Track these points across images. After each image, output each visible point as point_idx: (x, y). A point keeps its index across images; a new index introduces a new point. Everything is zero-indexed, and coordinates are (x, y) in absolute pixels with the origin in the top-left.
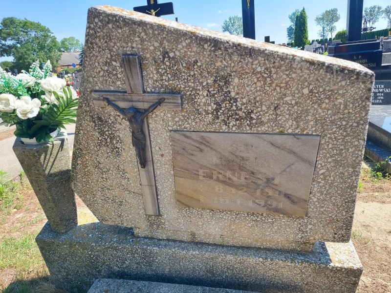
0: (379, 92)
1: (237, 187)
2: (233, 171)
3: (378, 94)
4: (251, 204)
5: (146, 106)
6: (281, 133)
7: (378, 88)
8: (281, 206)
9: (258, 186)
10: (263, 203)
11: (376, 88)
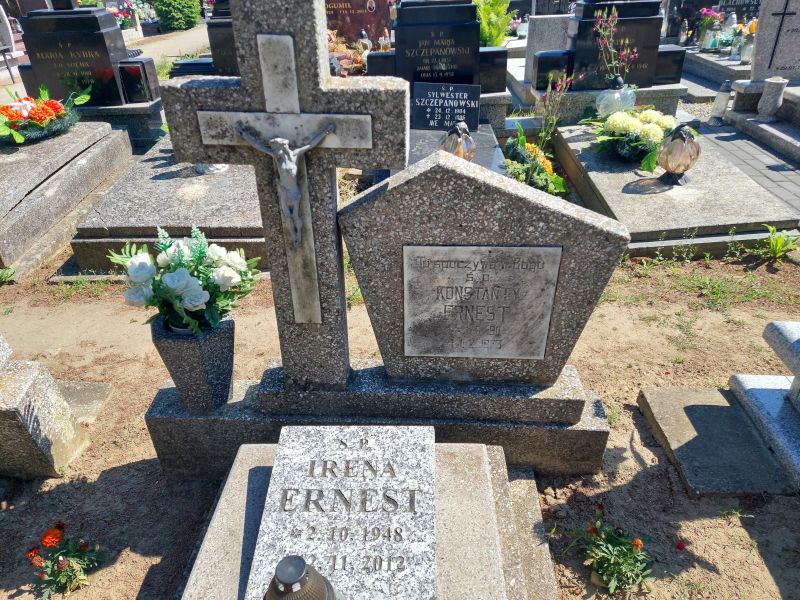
0: (459, 107)
3: (457, 111)
7: (458, 99)
11: (455, 99)
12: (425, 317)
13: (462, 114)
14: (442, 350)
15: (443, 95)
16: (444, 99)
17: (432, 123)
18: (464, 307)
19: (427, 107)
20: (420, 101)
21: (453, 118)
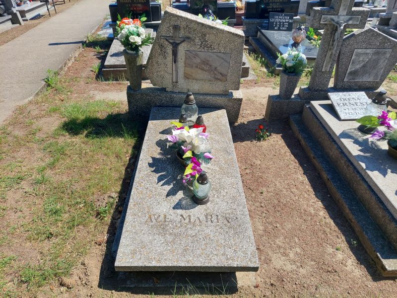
0: (286, 22)
1: (205, 71)
2: (205, 65)
4: (209, 77)
5: (179, 42)
6: (220, 52)
8: (219, 77)
9: (212, 70)
10: (213, 76)
11: (284, 19)
12: (353, 69)
13: (287, 25)
14: (354, 79)
15: (280, 17)
17: (276, 28)
18: (364, 66)
19: (274, 22)
21: (283, 26)
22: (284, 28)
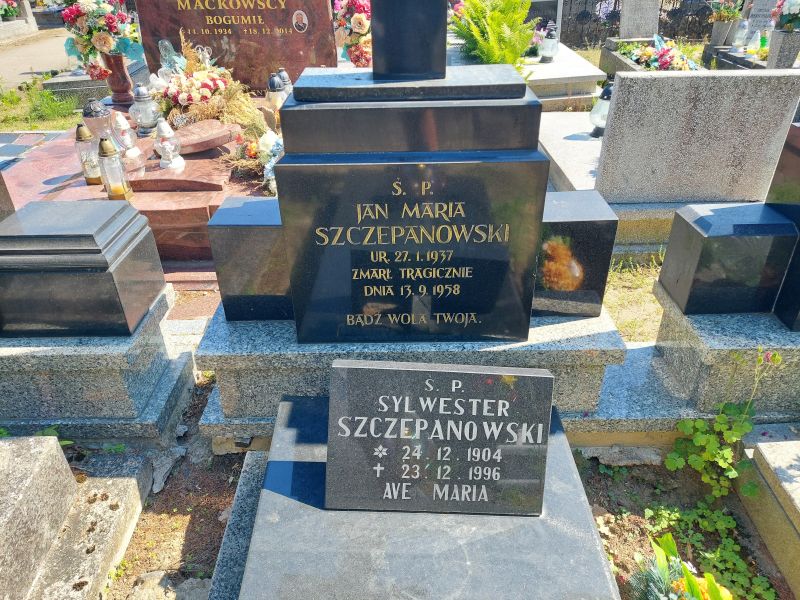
0: (482, 442)
3: (474, 454)
7: (480, 419)
11: (467, 417)
13: (492, 463)
15: (427, 404)
16: (431, 416)
17: (390, 491)
19: (375, 442)
20: (353, 426)
21: (459, 477)
22: (465, 493)
